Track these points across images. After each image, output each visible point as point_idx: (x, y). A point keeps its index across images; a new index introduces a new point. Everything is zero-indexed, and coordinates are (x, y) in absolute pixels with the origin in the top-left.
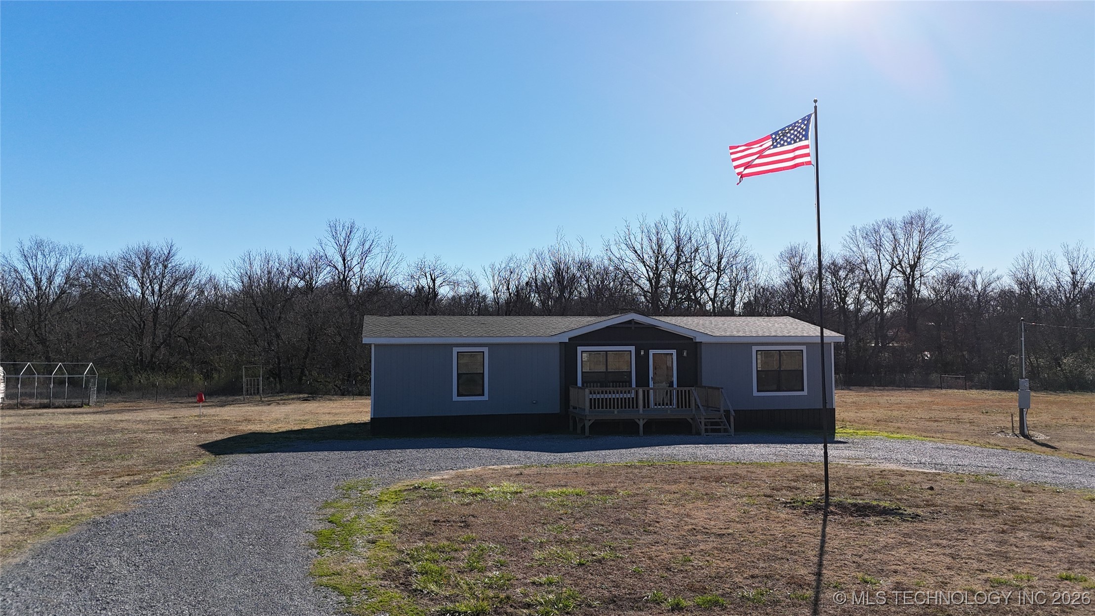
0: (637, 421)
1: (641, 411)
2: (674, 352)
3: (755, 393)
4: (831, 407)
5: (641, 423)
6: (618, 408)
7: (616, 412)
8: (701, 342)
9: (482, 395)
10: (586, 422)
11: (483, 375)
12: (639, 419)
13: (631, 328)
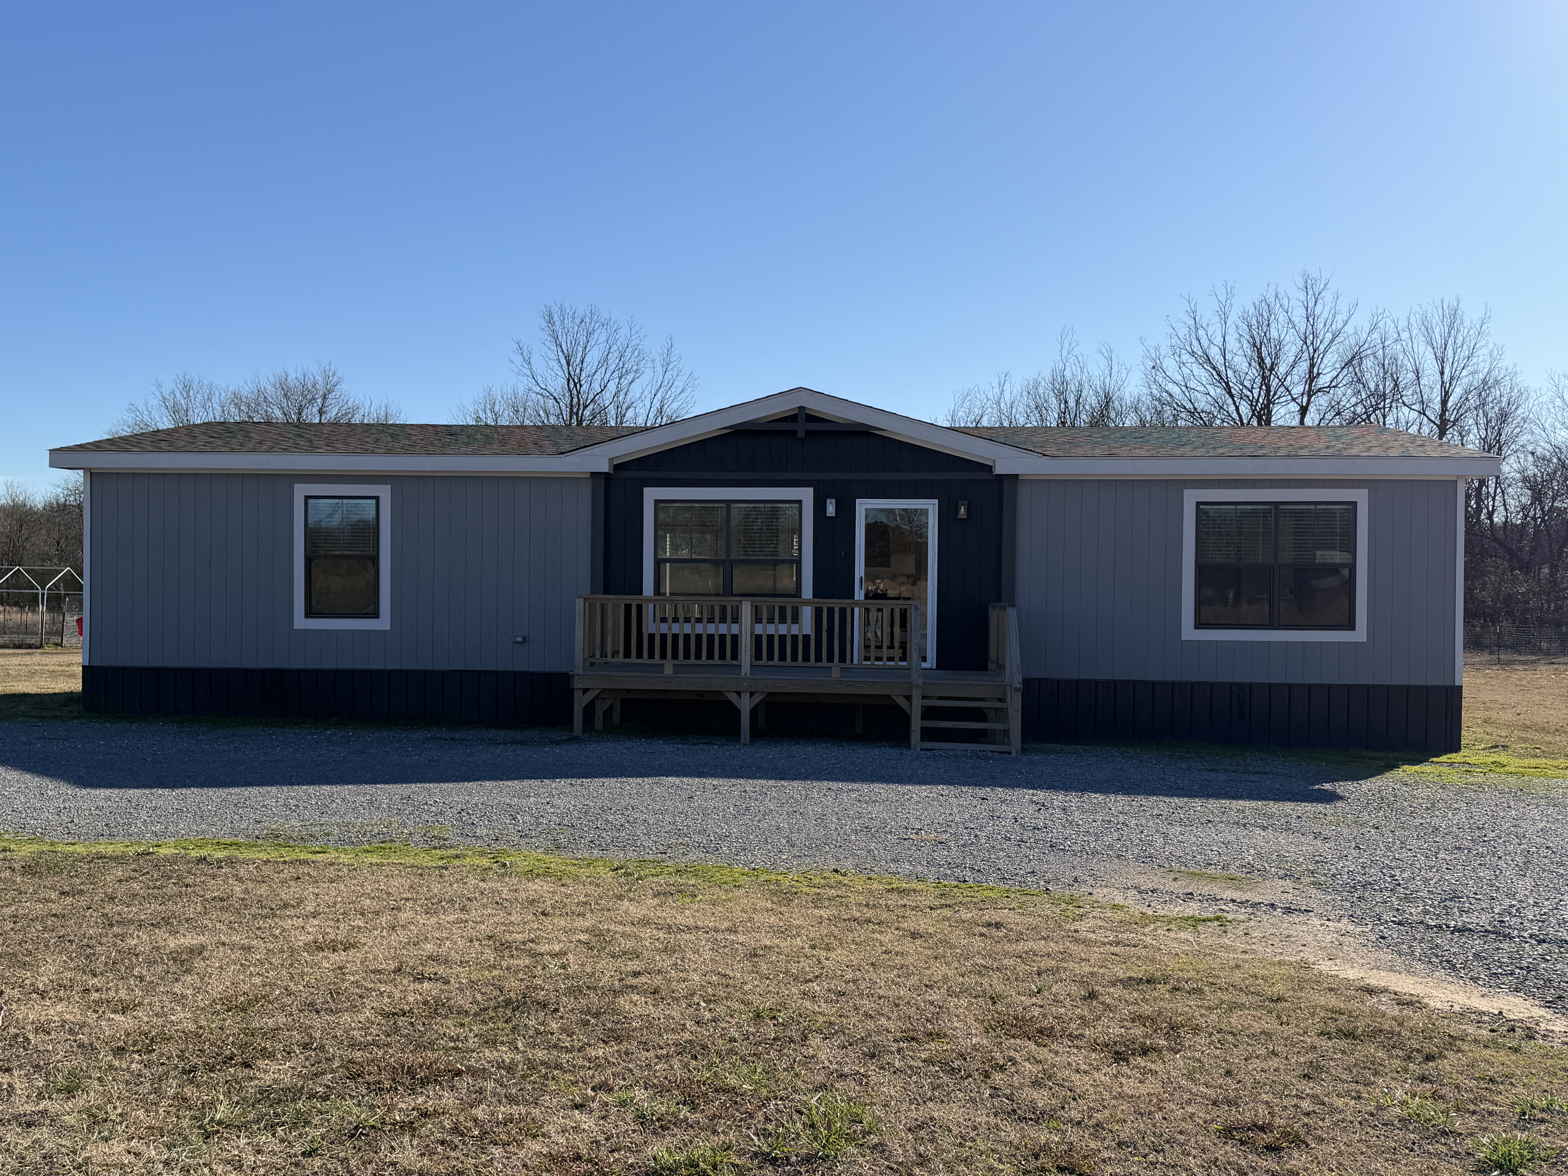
0: (733, 697)
1: (746, 668)
2: (931, 506)
3: (1189, 632)
4: (1448, 683)
5: (745, 705)
6: (675, 656)
7: (668, 670)
8: (1015, 477)
9: (375, 614)
10: (577, 695)
11: (375, 560)
12: (739, 694)
13: (795, 433)
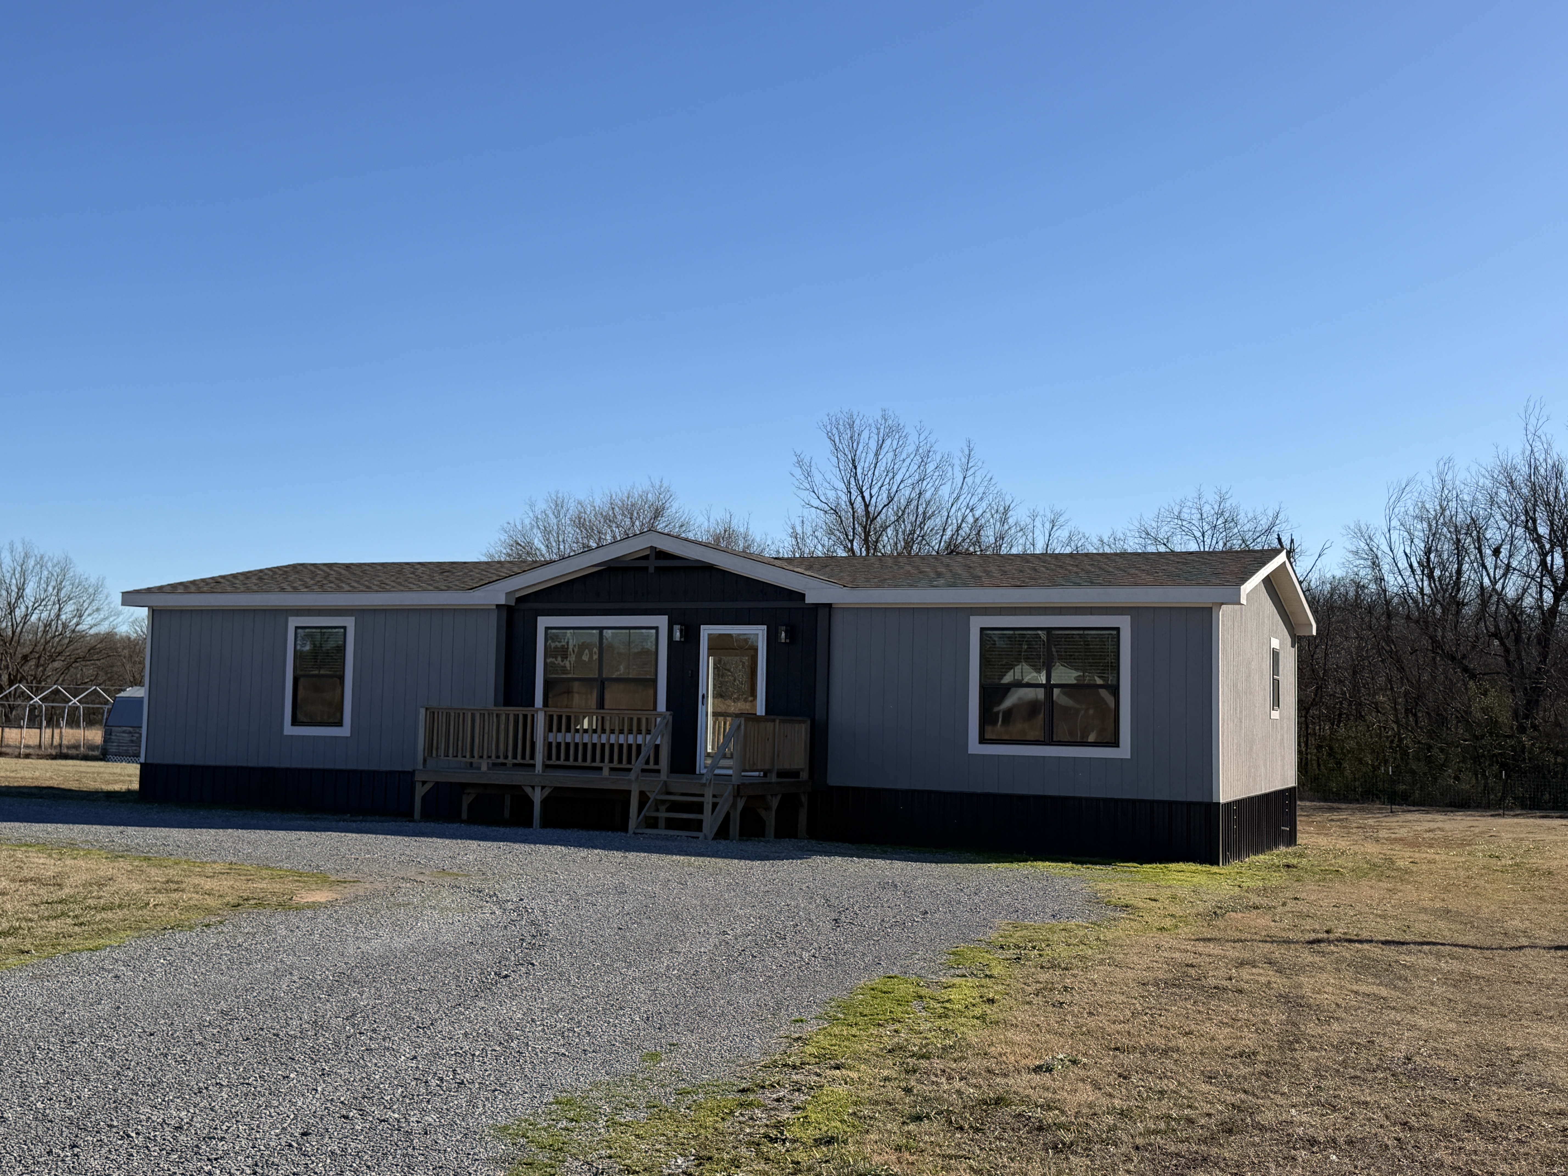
0: (528, 790)
1: (539, 767)
2: (761, 631)
3: (975, 747)
4: (1206, 800)
5: (537, 797)
6: (490, 757)
8: (829, 606)
9: (339, 724)
10: (418, 786)
11: (342, 678)
12: (533, 787)
13: (646, 568)
